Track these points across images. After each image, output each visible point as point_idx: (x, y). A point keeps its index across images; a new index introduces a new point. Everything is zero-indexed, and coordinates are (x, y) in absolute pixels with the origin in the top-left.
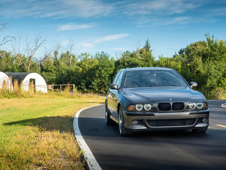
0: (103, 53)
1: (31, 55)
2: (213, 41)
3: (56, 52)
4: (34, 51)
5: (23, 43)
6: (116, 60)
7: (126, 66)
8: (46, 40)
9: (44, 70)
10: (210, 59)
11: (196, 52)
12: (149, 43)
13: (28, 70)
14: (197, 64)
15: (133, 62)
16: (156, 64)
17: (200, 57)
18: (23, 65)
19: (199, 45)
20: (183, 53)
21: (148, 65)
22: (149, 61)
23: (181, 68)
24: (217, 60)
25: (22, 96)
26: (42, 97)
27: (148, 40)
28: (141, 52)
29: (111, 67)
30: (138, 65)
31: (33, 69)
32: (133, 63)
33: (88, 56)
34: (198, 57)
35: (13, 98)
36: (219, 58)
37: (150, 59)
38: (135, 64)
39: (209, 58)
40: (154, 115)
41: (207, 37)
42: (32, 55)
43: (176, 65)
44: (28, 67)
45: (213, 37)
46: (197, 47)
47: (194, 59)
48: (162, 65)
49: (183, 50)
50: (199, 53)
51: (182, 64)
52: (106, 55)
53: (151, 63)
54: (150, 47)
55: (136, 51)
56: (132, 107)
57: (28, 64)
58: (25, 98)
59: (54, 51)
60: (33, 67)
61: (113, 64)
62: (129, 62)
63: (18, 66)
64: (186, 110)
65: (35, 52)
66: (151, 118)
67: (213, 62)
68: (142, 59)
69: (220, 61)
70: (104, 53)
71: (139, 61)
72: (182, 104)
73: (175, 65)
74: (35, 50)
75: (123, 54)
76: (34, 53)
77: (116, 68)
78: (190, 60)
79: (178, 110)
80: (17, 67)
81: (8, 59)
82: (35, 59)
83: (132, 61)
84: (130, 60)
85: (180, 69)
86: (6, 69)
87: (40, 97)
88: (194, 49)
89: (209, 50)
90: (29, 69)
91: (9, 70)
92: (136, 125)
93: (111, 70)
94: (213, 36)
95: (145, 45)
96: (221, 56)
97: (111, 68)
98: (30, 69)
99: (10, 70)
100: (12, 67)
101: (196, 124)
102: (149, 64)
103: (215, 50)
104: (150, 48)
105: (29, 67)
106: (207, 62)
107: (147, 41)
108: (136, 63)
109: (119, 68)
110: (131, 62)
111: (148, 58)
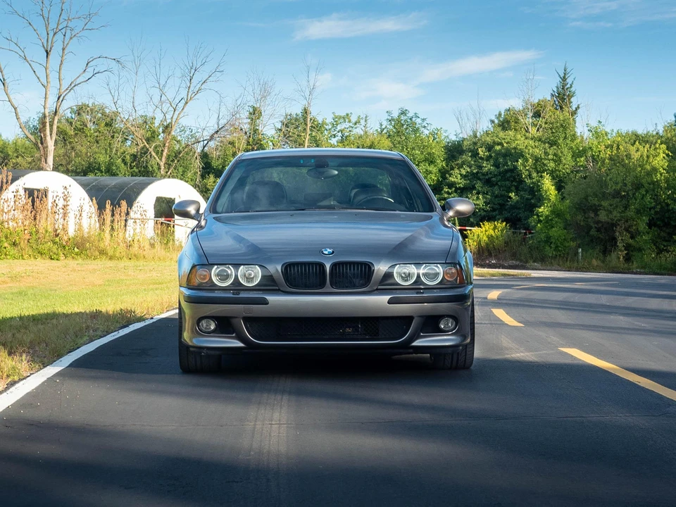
0: (403, 113)
1: (172, 118)
3: (255, 109)
4: (181, 105)
5: (146, 79)
6: (454, 138)
7: (481, 158)
8: (220, 69)
9: (214, 169)
12: (569, 81)
13: (159, 169)
15: (505, 145)
18: (145, 152)
21: (555, 155)
22: (560, 141)
23: (665, 167)
25: (103, 252)
26: (171, 259)
27: (568, 70)
28: (538, 110)
29: (432, 162)
30: (523, 156)
31: (177, 164)
32: (507, 149)
33: (356, 124)
35: (70, 258)
37: (563, 135)
38: (513, 151)
40: (265, 302)
42: (174, 120)
43: (648, 157)
44: (161, 160)
48: (598, 156)
51: (671, 154)
52: (414, 119)
53: (565, 151)
54: (572, 96)
55: (520, 108)
56: (200, 275)
57: (162, 151)
58: (111, 258)
59: (247, 108)
60: (178, 161)
61: (439, 153)
62: (493, 147)
63: (128, 157)
64: (379, 287)
65: (184, 111)
66: (257, 310)
68: (539, 134)
70: (410, 115)
71: (526, 141)
72: (365, 268)
73: (645, 158)
74: (186, 103)
75: (493, 118)
76: (181, 112)
77: (447, 166)
79: (354, 286)
80: (123, 160)
81: (100, 132)
82: (187, 132)
83: (503, 141)
84: (497, 140)
85: (661, 169)
86: (90, 164)
87: (164, 259)
90: (163, 167)
91: (99, 169)
92: (209, 333)
93: (431, 172)
95: (555, 90)
97: (432, 166)
98: (168, 165)
99: (103, 168)
100: (108, 159)
101: (415, 336)
102: (562, 152)
104: (572, 100)
105: (164, 159)
107: (562, 75)
108: (515, 148)
109: (457, 164)
110: (500, 147)
111: (557, 134)
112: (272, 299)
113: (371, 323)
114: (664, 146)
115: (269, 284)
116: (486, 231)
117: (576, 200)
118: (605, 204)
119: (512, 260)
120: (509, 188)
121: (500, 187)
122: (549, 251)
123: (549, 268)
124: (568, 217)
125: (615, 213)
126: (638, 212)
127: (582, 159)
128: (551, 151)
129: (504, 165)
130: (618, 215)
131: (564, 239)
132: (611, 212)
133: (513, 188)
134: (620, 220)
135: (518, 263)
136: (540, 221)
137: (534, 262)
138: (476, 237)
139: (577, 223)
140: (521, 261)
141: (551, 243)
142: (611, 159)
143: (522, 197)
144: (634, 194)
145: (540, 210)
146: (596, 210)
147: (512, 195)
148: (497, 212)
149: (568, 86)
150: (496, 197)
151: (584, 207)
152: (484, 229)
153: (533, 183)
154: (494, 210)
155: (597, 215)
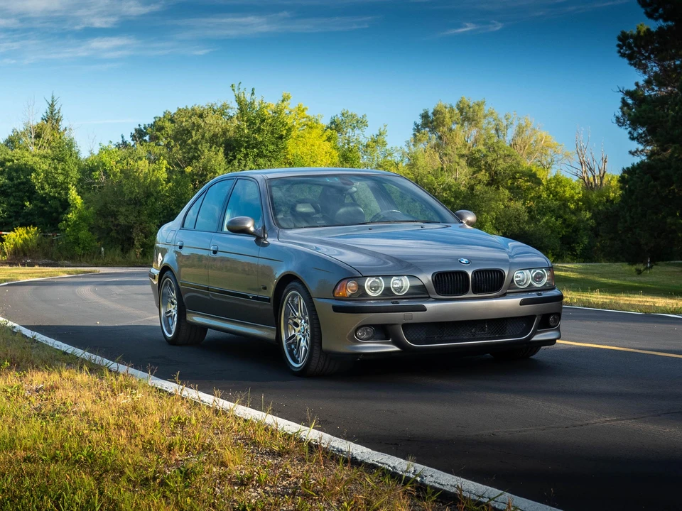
2: (252, 103)
10: (247, 154)
11: (207, 135)
12: (57, 107)
14: (211, 167)
15: (15, 161)
16: (95, 166)
17: (218, 148)
19: (211, 114)
20: (145, 138)
21: (63, 169)
22: (67, 158)
23: (167, 178)
24: (266, 156)
27: (55, 98)
28: (39, 133)
30: (34, 171)
32: (18, 165)
34: (213, 148)
36: (270, 152)
37: (69, 153)
38: (24, 167)
39: (245, 152)
40: (424, 309)
41: (237, 92)
43: (153, 170)
45: (253, 94)
46: (205, 119)
47: (202, 153)
48: (110, 170)
49: (145, 128)
50: (215, 135)
51: (171, 168)
53: (72, 166)
54: (60, 120)
55: (23, 130)
56: (349, 287)
62: (5, 163)
64: (508, 291)
66: (417, 317)
67: (254, 161)
68: (42, 152)
69: (273, 160)
71: (34, 158)
72: (497, 274)
78: (188, 158)
79: (486, 291)
83: (13, 158)
84: (7, 157)
85: (162, 181)
88: (199, 126)
89: (243, 129)
92: (366, 339)
94: (253, 89)
95: (45, 114)
96: (277, 146)
101: (535, 333)
102: (69, 167)
103: (259, 130)
104: (60, 123)
106: (239, 162)
107: (50, 103)
108: (25, 164)
110: (11, 163)
111: (63, 152)
112: (428, 305)
113: (498, 324)
114: (165, 162)
115: (420, 292)
116: (20, 235)
117: (98, 207)
118: (123, 209)
119: (45, 259)
120: (23, 197)
121: (14, 197)
122: (78, 250)
123: (78, 264)
124: (92, 221)
125: (131, 217)
126: (150, 215)
127: (97, 173)
128: (60, 167)
129: (17, 179)
130: (134, 219)
131: (91, 240)
132: (127, 217)
133: (25, 198)
134: (135, 223)
135: (50, 261)
136: (68, 226)
137: (65, 260)
138: (12, 240)
139: (99, 226)
140: (52, 259)
141: (79, 244)
142: (122, 171)
143: (36, 205)
144: (146, 202)
145: (69, 216)
146: (114, 215)
147: (27, 204)
148: (13, 219)
149: (56, 111)
150: (12, 205)
151: (104, 213)
152: (18, 234)
153: (46, 193)
154: (10, 217)
155: (116, 219)
